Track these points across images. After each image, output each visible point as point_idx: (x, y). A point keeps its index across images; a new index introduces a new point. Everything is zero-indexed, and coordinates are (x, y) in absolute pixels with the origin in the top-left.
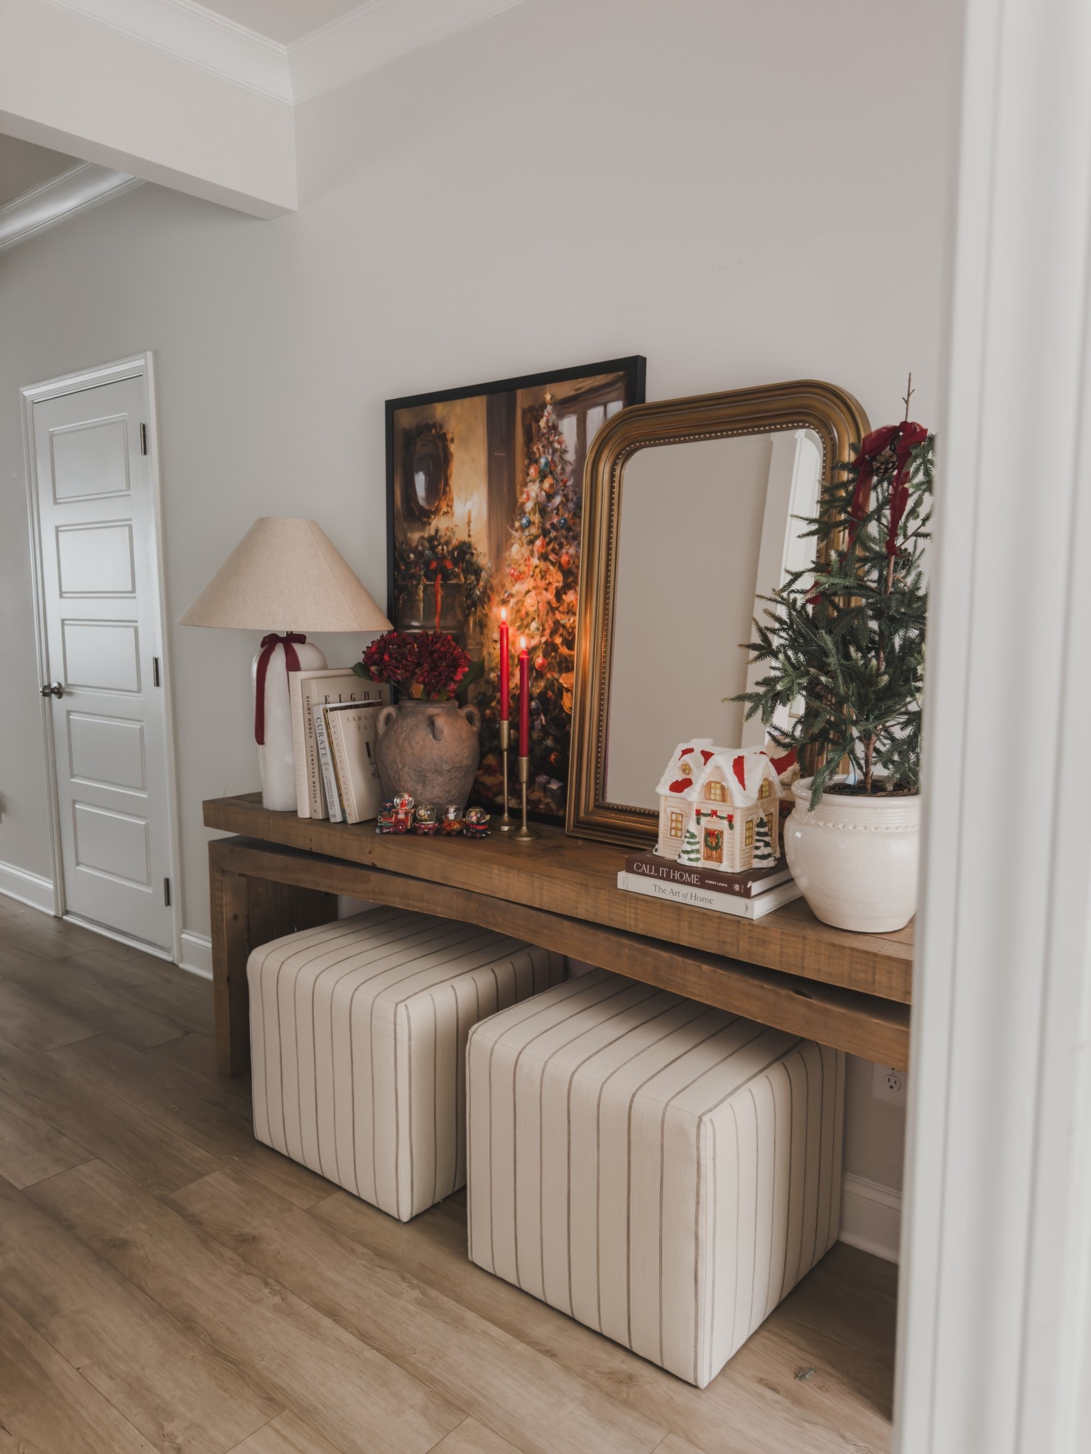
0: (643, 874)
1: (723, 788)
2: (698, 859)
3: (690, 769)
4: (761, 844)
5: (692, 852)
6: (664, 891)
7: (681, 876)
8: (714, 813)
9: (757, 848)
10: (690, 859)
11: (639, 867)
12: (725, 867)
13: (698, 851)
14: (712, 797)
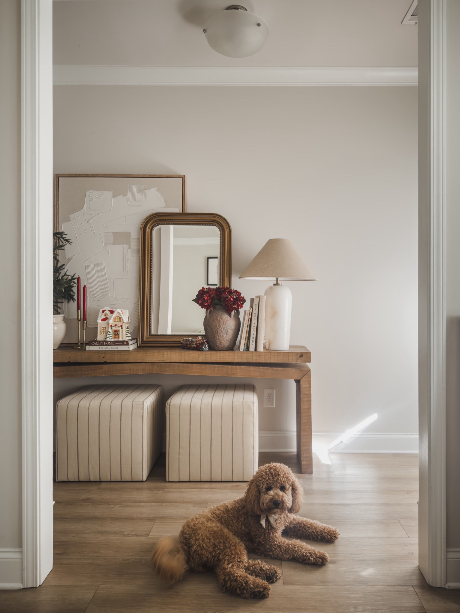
0: (95, 345)
1: (120, 318)
2: (112, 339)
3: (107, 314)
4: (128, 333)
5: (110, 337)
6: (102, 348)
7: (108, 343)
8: (116, 325)
10: (109, 339)
11: (93, 343)
12: (120, 339)
13: (111, 337)
14: (117, 321)
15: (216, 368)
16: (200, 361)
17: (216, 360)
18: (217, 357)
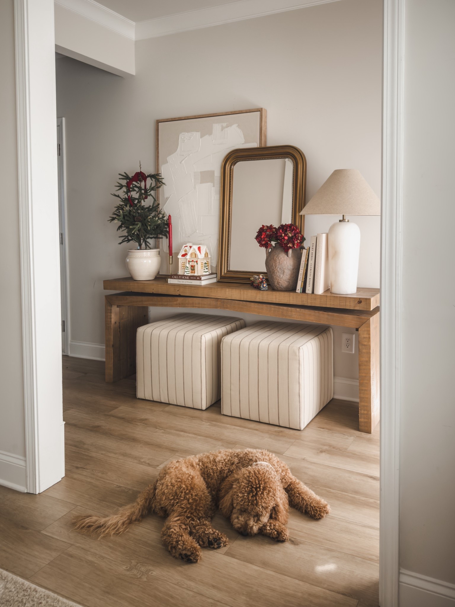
0: (175, 279)
1: (195, 254)
2: (189, 273)
3: (187, 251)
4: (205, 269)
5: (188, 271)
6: (180, 282)
7: (184, 278)
8: (193, 261)
9: (204, 270)
10: (187, 273)
11: (173, 277)
12: (196, 274)
13: (189, 271)
14: (193, 257)
15: (273, 309)
16: (258, 300)
17: (272, 300)
18: (273, 298)
